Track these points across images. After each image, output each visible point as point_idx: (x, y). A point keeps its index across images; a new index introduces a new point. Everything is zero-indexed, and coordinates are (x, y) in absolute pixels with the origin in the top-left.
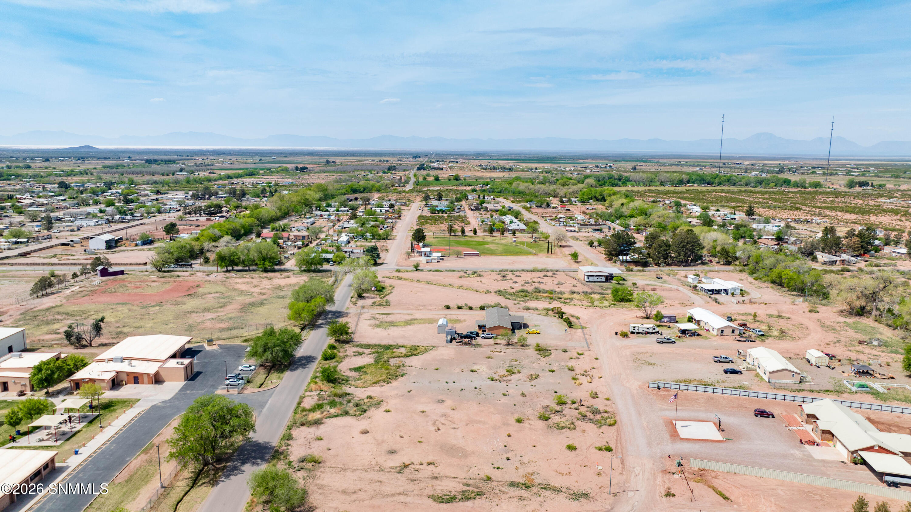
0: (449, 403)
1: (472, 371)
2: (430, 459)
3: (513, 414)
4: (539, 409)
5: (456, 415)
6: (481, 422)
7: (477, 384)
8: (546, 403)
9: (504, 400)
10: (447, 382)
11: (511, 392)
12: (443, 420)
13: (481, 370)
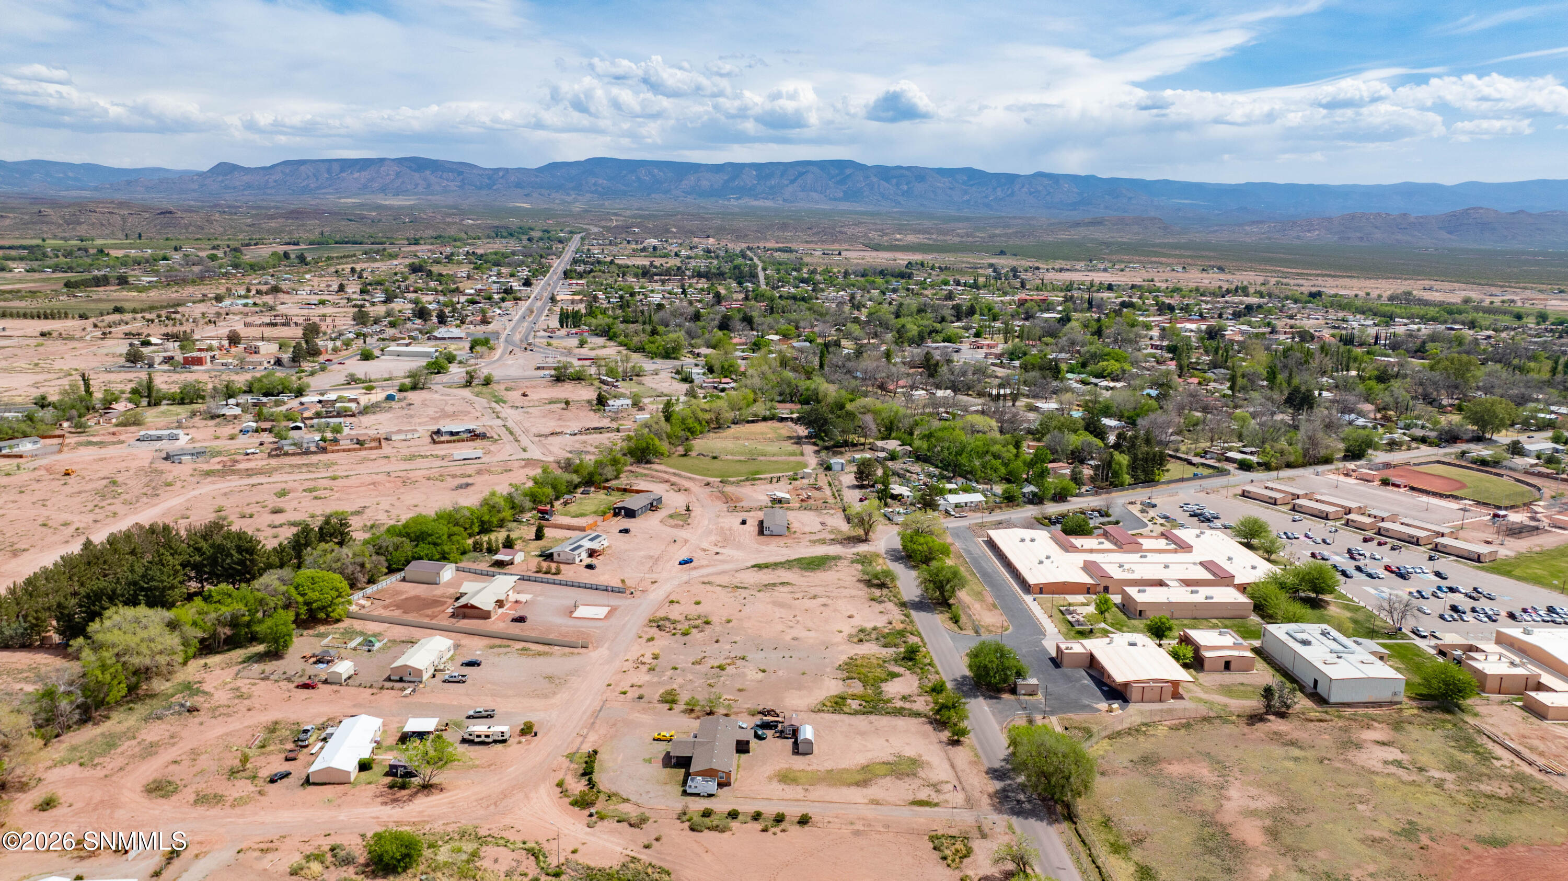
0: (788, 638)
1: (764, 671)
2: (797, 601)
3: (732, 627)
4: (708, 630)
5: (780, 627)
6: (761, 622)
7: (762, 654)
8: (699, 636)
9: (737, 639)
10: (791, 657)
11: (728, 647)
12: (792, 624)
13: (754, 672)
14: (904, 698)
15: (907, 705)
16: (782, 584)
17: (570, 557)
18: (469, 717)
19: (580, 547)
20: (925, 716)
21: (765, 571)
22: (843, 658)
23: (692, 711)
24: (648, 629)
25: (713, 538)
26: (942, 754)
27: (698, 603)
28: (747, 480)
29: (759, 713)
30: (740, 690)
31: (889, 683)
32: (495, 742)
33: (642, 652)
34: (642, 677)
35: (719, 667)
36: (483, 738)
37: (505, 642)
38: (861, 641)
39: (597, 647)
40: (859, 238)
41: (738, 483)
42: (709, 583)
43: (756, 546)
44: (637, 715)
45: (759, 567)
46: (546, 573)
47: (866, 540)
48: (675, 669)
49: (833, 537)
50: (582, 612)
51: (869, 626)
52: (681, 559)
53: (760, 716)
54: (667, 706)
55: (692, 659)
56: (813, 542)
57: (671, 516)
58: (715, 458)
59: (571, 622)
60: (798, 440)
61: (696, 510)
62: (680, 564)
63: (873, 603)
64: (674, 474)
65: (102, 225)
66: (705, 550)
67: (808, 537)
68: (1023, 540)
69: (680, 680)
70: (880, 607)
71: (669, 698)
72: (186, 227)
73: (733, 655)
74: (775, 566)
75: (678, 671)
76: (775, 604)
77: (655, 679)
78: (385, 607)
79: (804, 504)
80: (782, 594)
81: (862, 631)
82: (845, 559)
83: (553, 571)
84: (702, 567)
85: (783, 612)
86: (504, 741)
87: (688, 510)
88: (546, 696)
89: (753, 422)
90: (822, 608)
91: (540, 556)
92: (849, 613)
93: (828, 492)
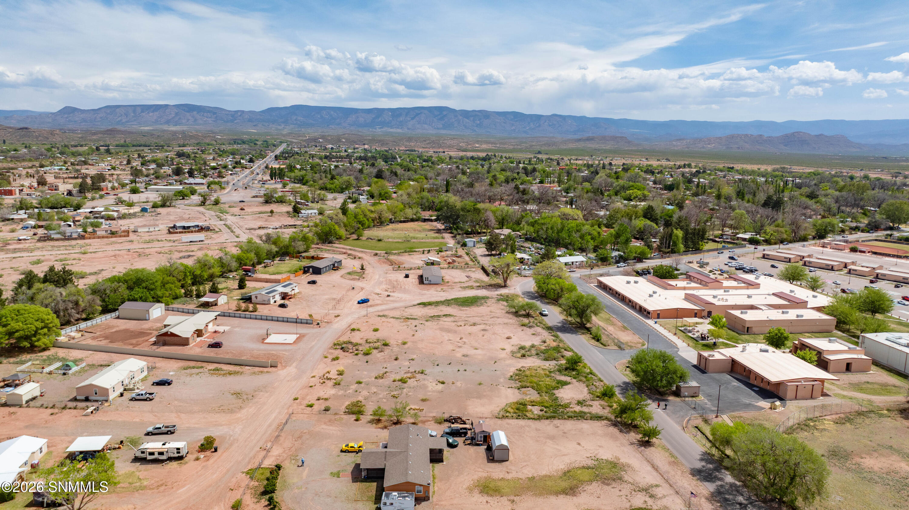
0: (459, 355)
1: (443, 383)
2: (461, 328)
3: (408, 348)
4: (387, 350)
5: (450, 347)
6: (432, 343)
7: (438, 369)
8: (379, 355)
9: (414, 357)
10: (465, 370)
11: (407, 363)
12: (460, 345)
13: (434, 384)
14: (579, 403)
15: (585, 409)
16: (446, 315)
17: (266, 299)
18: (148, 434)
19: (275, 291)
20: (607, 419)
21: (430, 307)
22: (512, 371)
23: (379, 421)
24: (333, 351)
25: (384, 286)
26: (638, 455)
27: (376, 330)
29: (446, 420)
30: (423, 400)
31: (561, 390)
32: (170, 459)
33: (328, 369)
34: (329, 391)
35: (400, 380)
36: (156, 456)
37: (199, 364)
38: (524, 356)
39: (285, 367)
40: (454, 146)
41: (398, 254)
42: (384, 316)
43: (419, 291)
44: (324, 426)
46: (244, 311)
47: (505, 286)
48: (359, 383)
49: (478, 284)
50: (273, 338)
51: (528, 344)
52: (359, 299)
53: (447, 424)
54: (354, 417)
55: (374, 374)
56: (464, 288)
57: (349, 273)
58: (380, 240)
59: (263, 347)
60: (439, 231)
61: (369, 270)
62: (359, 303)
63: (525, 328)
64: (350, 249)
66: (378, 294)
67: (459, 285)
68: (628, 282)
69: (365, 393)
70: (532, 331)
71: (355, 409)
73: (412, 370)
74: (437, 304)
75: (362, 385)
76: (442, 329)
77: (341, 392)
78: (94, 338)
79: (451, 265)
80: (447, 322)
81: (522, 348)
82: (492, 298)
83: (251, 309)
84: (377, 305)
85: (451, 336)
86: (181, 458)
87: (362, 268)
88: (231, 411)
89: (404, 222)
90: (483, 332)
91: (241, 299)
92: (506, 336)
93: (467, 258)
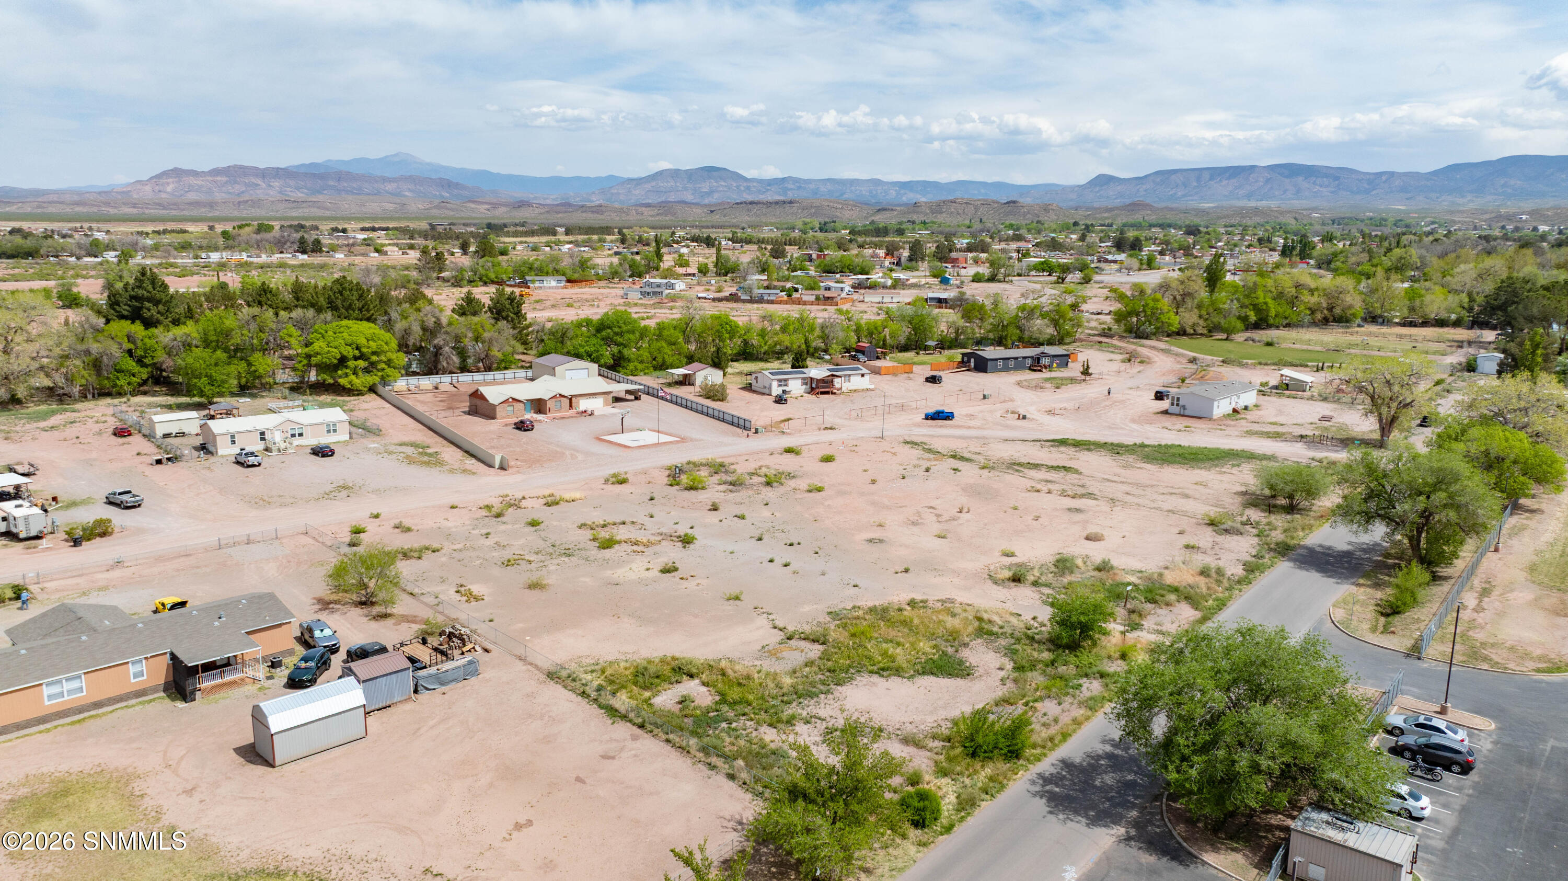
16: (1056, 468)
17: (767, 384)
25: (1065, 405)
27: (826, 460)
28: (1274, 364)
32: (8, 534)
35: (606, 541)
38: (1020, 581)
42: (917, 443)
45: (1063, 442)
52: (931, 410)
56: (1250, 433)
57: (1051, 379)
58: (1269, 344)
62: (926, 417)
65: (958, 214)
66: (1011, 413)
67: (1254, 427)
72: (1024, 215)
74: (1098, 446)
76: (972, 487)
77: (461, 529)
79: (1331, 395)
80: (1023, 479)
86: (16, 537)
89: (1414, 324)
